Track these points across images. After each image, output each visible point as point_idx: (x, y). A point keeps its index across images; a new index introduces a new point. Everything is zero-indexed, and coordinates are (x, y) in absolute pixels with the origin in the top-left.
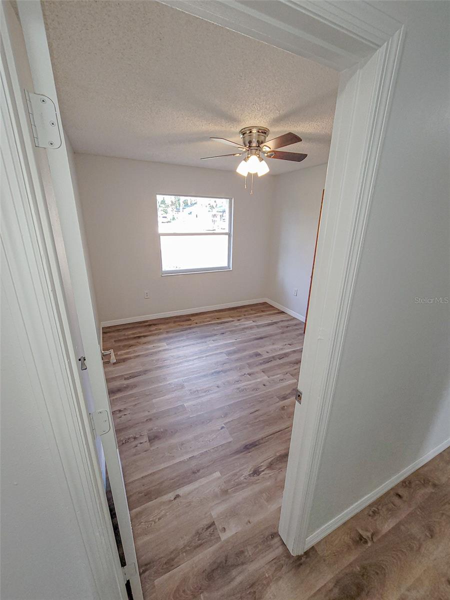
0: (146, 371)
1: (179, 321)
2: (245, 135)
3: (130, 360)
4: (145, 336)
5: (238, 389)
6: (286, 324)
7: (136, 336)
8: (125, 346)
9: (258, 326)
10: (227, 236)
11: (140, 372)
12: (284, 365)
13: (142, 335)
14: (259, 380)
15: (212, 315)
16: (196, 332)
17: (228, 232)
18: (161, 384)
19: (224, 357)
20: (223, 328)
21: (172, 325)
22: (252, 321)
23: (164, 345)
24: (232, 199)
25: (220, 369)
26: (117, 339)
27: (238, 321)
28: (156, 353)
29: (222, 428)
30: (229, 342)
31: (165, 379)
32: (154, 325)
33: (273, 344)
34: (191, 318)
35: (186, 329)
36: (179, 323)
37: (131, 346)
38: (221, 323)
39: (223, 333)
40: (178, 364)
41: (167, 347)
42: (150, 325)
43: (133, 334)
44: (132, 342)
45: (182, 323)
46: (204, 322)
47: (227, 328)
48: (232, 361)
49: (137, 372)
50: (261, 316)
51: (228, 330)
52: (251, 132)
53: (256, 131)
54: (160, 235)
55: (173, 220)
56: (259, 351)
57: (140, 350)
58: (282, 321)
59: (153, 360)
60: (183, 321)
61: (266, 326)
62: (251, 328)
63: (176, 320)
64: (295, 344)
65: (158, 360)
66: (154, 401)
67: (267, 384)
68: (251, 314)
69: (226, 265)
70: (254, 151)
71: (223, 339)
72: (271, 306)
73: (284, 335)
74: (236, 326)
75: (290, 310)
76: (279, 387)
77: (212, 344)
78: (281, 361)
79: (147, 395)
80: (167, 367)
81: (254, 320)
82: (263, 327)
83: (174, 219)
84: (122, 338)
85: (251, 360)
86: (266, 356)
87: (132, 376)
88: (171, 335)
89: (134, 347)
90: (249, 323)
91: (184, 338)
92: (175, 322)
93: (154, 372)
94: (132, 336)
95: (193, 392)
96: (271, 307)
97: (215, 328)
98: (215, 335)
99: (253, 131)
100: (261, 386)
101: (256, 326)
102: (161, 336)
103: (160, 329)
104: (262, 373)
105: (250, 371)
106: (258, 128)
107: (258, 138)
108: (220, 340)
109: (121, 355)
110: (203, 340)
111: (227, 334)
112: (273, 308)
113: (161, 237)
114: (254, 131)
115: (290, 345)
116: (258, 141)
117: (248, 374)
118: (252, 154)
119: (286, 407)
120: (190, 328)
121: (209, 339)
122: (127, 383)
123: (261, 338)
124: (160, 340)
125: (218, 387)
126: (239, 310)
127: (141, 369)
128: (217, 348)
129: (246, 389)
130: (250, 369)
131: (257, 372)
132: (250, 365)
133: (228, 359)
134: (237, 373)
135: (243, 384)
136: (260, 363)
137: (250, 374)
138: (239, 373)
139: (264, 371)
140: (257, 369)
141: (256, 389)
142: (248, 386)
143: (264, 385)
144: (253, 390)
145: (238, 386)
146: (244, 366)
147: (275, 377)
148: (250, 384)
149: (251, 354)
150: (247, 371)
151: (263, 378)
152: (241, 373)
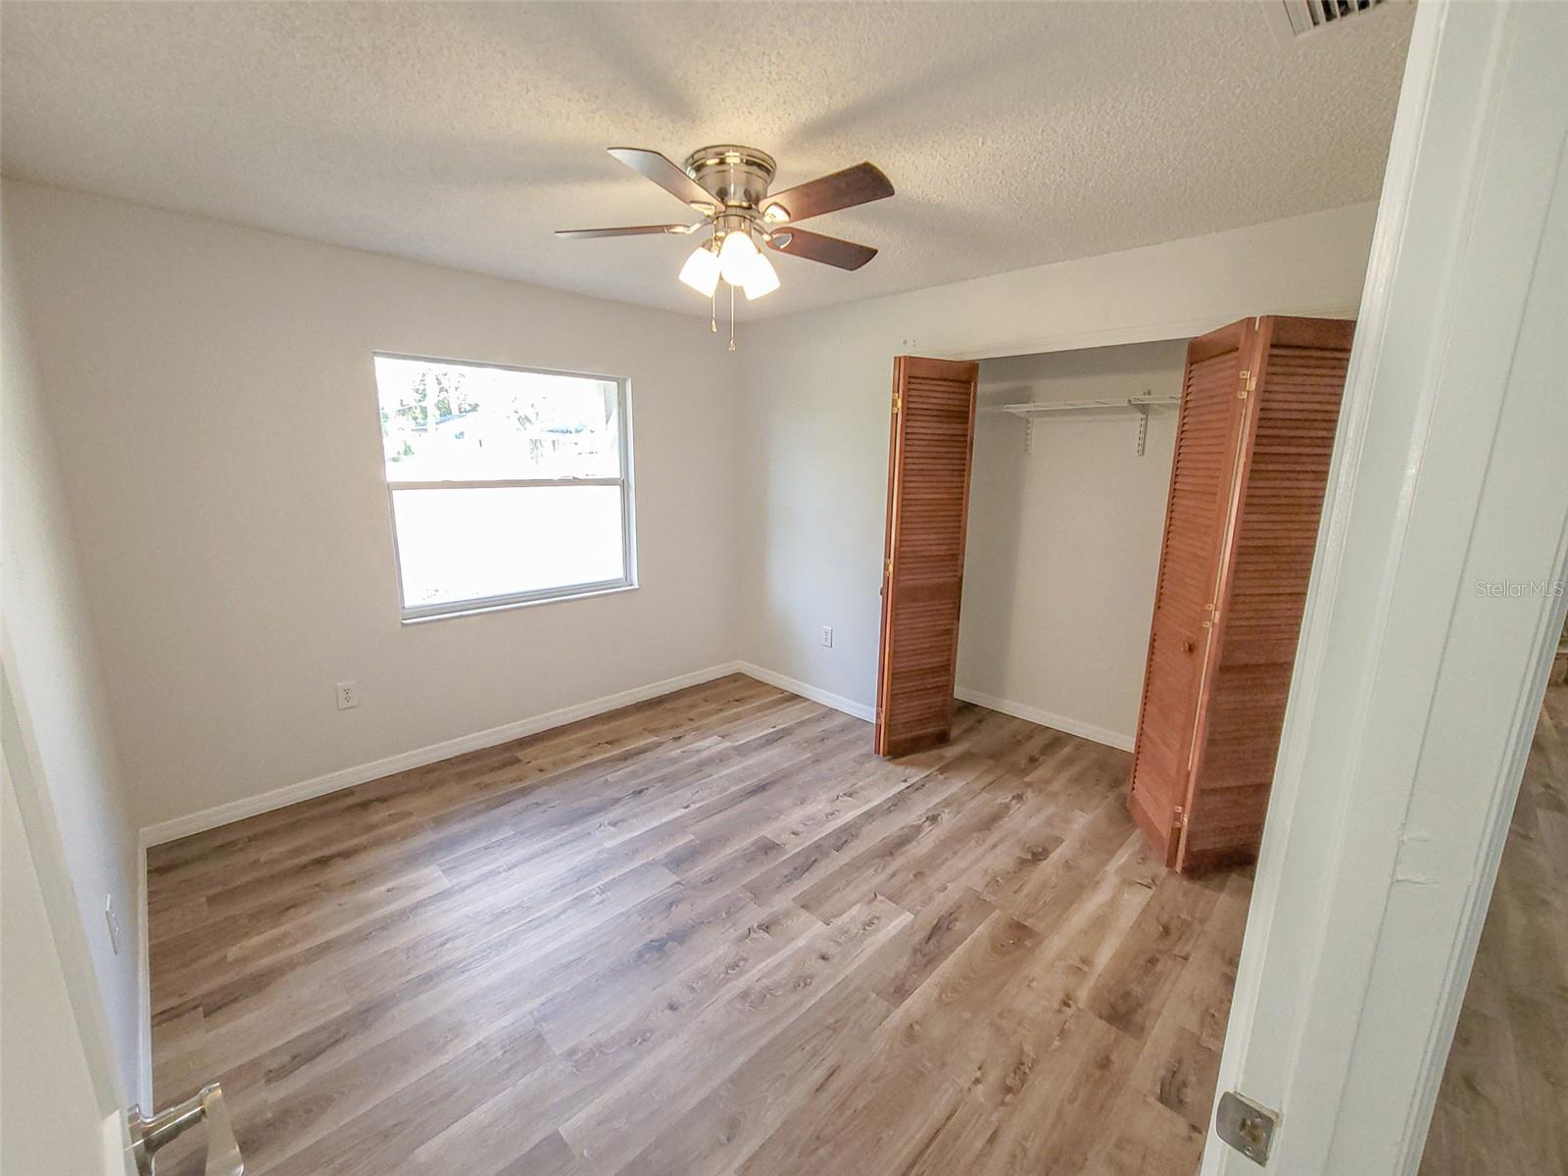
0: (367, 1011)
1: (481, 772)
2: (704, 171)
3: (289, 977)
4: (346, 855)
5: (744, 996)
6: (816, 730)
7: (304, 859)
8: (257, 916)
9: (742, 751)
10: (617, 489)
11: (346, 1019)
12: (856, 866)
13: (333, 849)
14: (801, 942)
15: (585, 733)
16: (546, 801)
17: (618, 476)
18: (445, 1059)
19: (665, 882)
20: (634, 775)
21: (454, 789)
22: (716, 738)
23: (431, 877)
24: (625, 380)
25: (660, 928)
26: (218, 890)
27: (677, 744)
28: (403, 915)
30: (665, 820)
31: (457, 1030)
32: (382, 800)
33: (803, 801)
34: (519, 755)
35: (508, 799)
36: (477, 780)
37: (290, 906)
38: (625, 757)
39: (641, 792)
40: (503, 944)
41: (446, 883)
42: (364, 805)
43: (297, 852)
44: (289, 890)
45: (487, 779)
46: (566, 762)
47: (651, 770)
48: (694, 888)
49: (324, 1028)
50: (738, 717)
51: (651, 776)
52: (722, 162)
53: (738, 161)
54: (390, 488)
55: (406, 453)
56: (769, 831)
57: (329, 919)
58: (802, 723)
59: (391, 954)
60: (492, 770)
61: (763, 746)
62: (722, 759)
63: (464, 768)
64: (862, 788)
65: (416, 945)
66: (423, 1154)
67: (832, 950)
68: (708, 714)
69: (617, 573)
70: (734, 221)
71: (645, 812)
72: (758, 683)
73: (824, 767)
74: (674, 761)
75: (811, 687)
76: (869, 954)
77: (612, 836)
78: (844, 857)
79: (386, 1136)
80: (459, 968)
81: (724, 729)
82: (756, 749)
83: (408, 451)
84: (244, 880)
85: (754, 874)
86: (794, 847)
87: (304, 1055)
88: (454, 829)
89: (303, 910)
90: (710, 745)
91: (508, 832)
92: (462, 777)
93: (404, 1006)
94: (288, 864)
95: (586, 1059)
96: (757, 686)
97: (609, 778)
98: (616, 801)
99: (728, 160)
100: (814, 965)
101: (736, 748)
102: (416, 843)
103: (410, 814)
104: (805, 915)
105: (763, 914)
106: (746, 152)
107: (748, 181)
108: (634, 816)
109: (244, 960)
110: (576, 829)
111: (651, 790)
112: (765, 688)
113: (396, 494)
114: (733, 158)
115: (850, 796)
116: (747, 193)
117: (760, 927)
118: (728, 229)
119: (917, 1027)
120: (524, 792)
121: (595, 821)
122: (282, 1094)
123: (761, 788)
124: (413, 860)
125: (673, 1007)
126: (669, 706)
127: (342, 1005)
128: (631, 850)
129: (769, 989)
130: (759, 906)
131: (787, 914)
132: (757, 892)
133: (678, 883)
134: (722, 933)
135: (755, 972)
136: (786, 876)
137: (766, 927)
138: (732, 931)
139: (807, 904)
140: (782, 901)
141: (802, 982)
142: (776, 977)
143: (824, 958)
144: (795, 987)
145: (742, 983)
146: (739, 899)
147: (846, 917)
148: (778, 967)
149: (748, 852)
150: (754, 915)
151: (810, 931)
152: (736, 930)
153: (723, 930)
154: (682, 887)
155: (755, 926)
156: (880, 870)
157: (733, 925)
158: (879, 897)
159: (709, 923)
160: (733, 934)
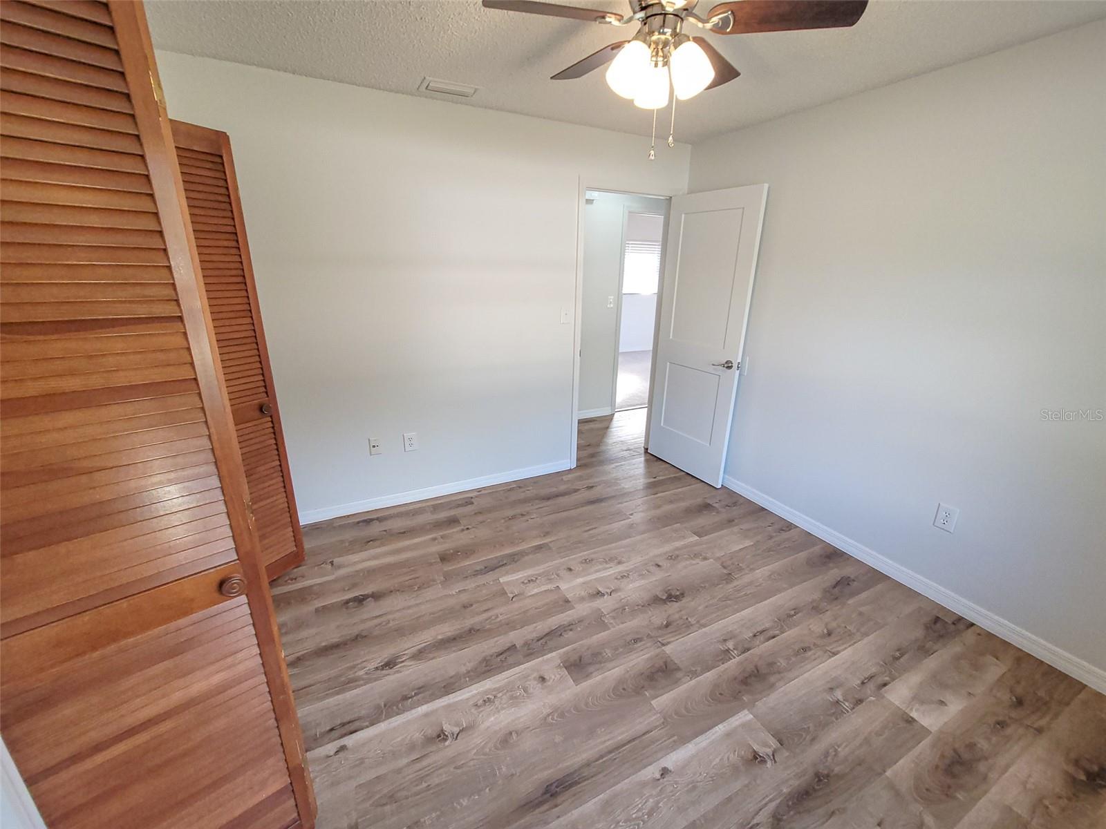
5: (620, 563)
12: (510, 625)
14: (580, 580)
19: (674, 649)
25: (672, 610)
29: (632, 514)
48: (649, 637)
56: (569, 691)
67: (563, 573)
76: (542, 566)
100: (577, 568)
104: (569, 596)
105: (599, 603)
117: (603, 595)
129: (606, 562)
130: (600, 610)
131: (582, 599)
132: (598, 621)
133: (663, 645)
134: (629, 596)
135: (611, 572)
136: (571, 630)
137: (599, 594)
138: (623, 597)
139: (567, 603)
140: (581, 610)
141: (588, 561)
142: (600, 567)
143: (570, 570)
144: (592, 560)
145: (621, 568)
146: (614, 618)
147: (544, 588)
148: (597, 571)
149: (597, 666)
150: (606, 604)
151: (571, 586)
152: (620, 596)
153: (629, 598)
154: (660, 639)
155: (606, 596)
156: (493, 618)
157: (621, 600)
158: (511, 596)
159: (638, 605)
160: (621, 594)
